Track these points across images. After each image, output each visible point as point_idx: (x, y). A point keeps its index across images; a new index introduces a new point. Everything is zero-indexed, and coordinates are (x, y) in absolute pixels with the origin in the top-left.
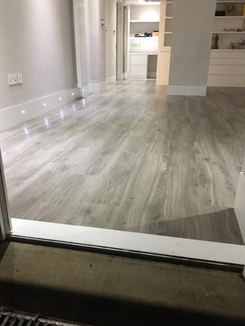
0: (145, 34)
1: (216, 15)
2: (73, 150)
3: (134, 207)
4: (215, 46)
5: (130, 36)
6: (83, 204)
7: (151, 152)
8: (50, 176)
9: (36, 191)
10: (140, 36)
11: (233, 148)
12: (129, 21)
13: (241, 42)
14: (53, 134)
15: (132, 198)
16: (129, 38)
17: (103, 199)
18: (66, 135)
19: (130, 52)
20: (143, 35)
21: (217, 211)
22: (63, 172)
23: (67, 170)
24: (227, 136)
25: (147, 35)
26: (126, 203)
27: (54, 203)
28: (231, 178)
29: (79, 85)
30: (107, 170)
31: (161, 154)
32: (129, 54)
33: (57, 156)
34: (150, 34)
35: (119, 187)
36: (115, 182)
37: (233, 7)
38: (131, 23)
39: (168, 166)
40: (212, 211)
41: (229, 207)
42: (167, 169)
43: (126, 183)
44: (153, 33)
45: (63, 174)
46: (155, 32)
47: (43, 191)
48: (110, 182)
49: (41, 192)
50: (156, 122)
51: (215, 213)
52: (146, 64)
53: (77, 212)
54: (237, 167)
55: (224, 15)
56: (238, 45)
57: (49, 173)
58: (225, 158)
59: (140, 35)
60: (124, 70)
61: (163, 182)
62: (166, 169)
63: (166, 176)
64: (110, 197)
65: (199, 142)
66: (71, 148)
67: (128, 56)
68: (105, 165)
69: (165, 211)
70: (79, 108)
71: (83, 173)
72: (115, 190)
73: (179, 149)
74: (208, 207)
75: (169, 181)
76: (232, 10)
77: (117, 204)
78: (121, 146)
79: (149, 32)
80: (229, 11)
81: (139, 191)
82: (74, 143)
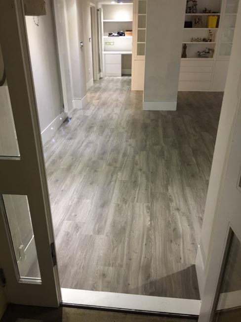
0: (118, 33)
1: (185, 27)
2: (78, 202)
3: (133, 268)
4: (184, 55)
5: (104, 35)
6: (99, 268)
7: (137, 202)
8: (69, 238)
9: (64, 256)
10: (113, 36)
11: (196, 193)
12: (102, 21)
13: (207, 51)
14: (57, 181)
15: (130, 259)
16: (103, 37)
17: (111, 262)
18: (68, 181)
19: (104, 51)
20: (117, 35)
21: (185, 268)
22: (77, 232)
23: (80, 230)
24: (193, 176)
25: (120, 34)
26: (127, 264)
27: (80, 269)
28: (194, 231)
29: (66, 110)
30: (108, 228)
31: (145, 204)
32: (103, 52)
33: (68, 212)
34: (123, 33)
35: (120, 248)
36: (117, 241)
37: (199, 19)
38: (104, 22)
39: (151, 220)
40: (182, 269)
41: (193, 263)
42: (151, 224)
43: (124, 243)
44: (126, 33)
45: (78, 234)
46: (127, 31)
47: (69, 256)
48: (113, 242)
49: (67, 258)
50: (137, 157)
51: (184, 270)
52: (120, 63)
53: (96, 276)
54: (199, 217)
55: (191, 27)
56: (204, 53)
57: (68, 235)
58: (191, 207)
59: (114, 34)
60: (100, 70)
61: (149, 240)
62: (149, 223)
63: (150, 232)
64: (116, 259)
65: (172, 186)
66: (76, 200)
67: (103, 55)
68: (106, 221)
69: (153, 271)
70: (69, 136)
71: (92, 233)
72: (117, 250)
73: (158, 196)
74: (179, 264)
75: (153, 237)
76: (198, 22)
77: (121, 266)
78: (114, 194)
79: (122, 32)
80: (196, 23)
81: (133, 251)
82: (77, 192)
